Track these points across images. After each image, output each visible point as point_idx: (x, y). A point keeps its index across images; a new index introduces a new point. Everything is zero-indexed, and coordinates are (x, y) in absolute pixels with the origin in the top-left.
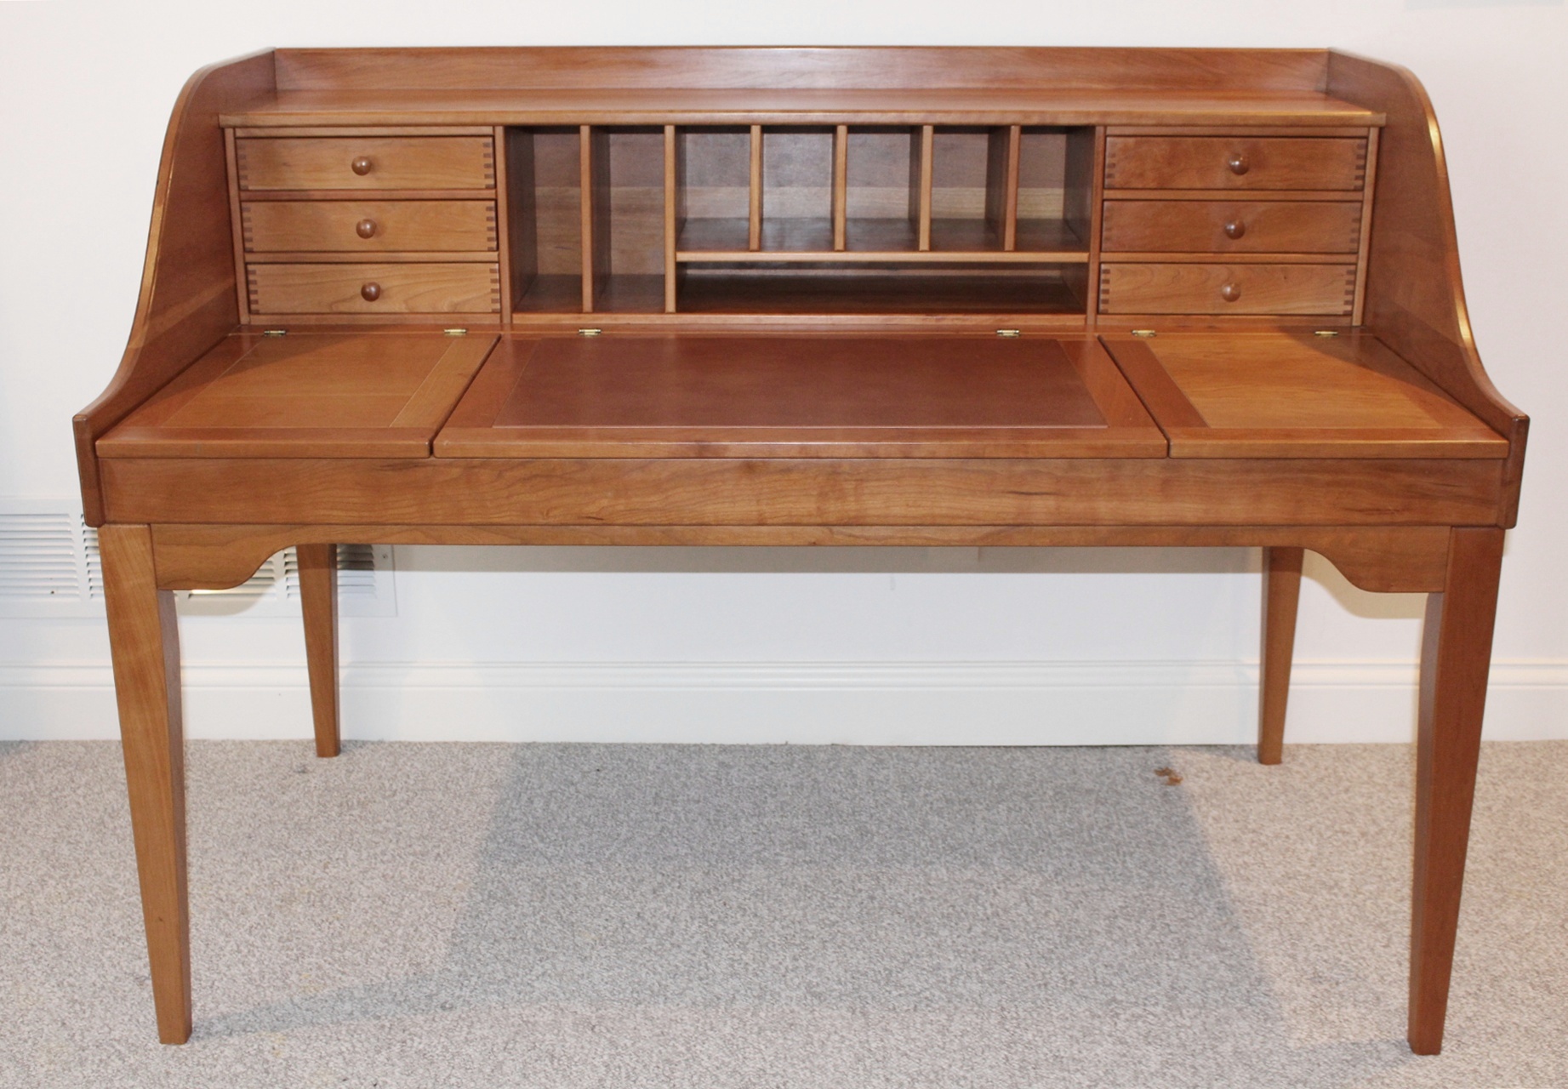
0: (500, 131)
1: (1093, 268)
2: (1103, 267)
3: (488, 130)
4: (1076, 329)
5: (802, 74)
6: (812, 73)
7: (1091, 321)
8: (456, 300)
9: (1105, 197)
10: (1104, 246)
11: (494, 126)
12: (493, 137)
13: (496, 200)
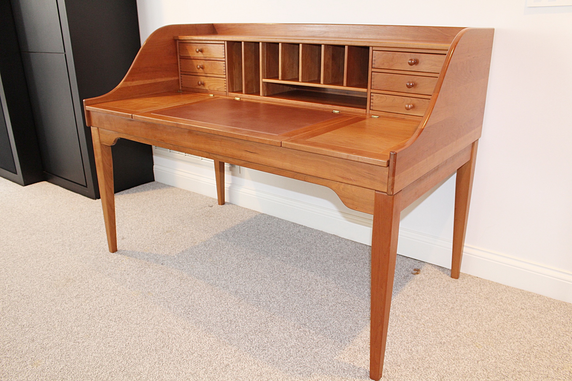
0: (226, 42)
1: (369, 94)
2: (372, 94)
3: (223, 42)
4: (363, 114)
5: (325, 32)
6: (328, 32)
7: (368, 112)
8: (218, 87)
9: (372, 71)
10: (372, 87)
11: (225, 41)
12: (224, 44)
13: (225, 61)
